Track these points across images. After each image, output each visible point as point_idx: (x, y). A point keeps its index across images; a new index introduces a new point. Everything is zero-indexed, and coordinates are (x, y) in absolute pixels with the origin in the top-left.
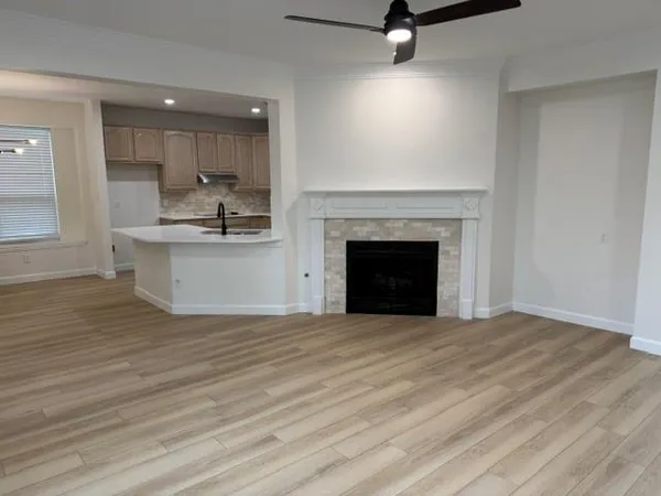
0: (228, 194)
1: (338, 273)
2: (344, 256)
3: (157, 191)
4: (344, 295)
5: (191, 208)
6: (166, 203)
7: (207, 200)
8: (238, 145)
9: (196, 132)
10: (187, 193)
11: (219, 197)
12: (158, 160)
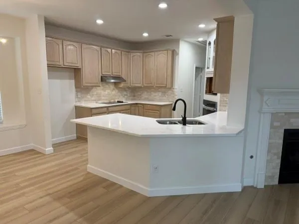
0: (114, 89)
1: (275, 154)
2: (281, 141)
3: (74, 87)
4: (278, 171)
5: (93, 98)
6: (79, 95)
7: (103, 93)
8: (123, 57)
9: (101, 47)
10: (92, 88)
11: (109, 91)
12: (79, 65)
